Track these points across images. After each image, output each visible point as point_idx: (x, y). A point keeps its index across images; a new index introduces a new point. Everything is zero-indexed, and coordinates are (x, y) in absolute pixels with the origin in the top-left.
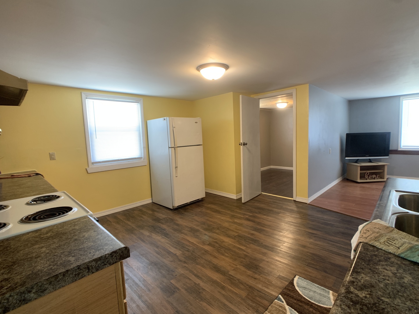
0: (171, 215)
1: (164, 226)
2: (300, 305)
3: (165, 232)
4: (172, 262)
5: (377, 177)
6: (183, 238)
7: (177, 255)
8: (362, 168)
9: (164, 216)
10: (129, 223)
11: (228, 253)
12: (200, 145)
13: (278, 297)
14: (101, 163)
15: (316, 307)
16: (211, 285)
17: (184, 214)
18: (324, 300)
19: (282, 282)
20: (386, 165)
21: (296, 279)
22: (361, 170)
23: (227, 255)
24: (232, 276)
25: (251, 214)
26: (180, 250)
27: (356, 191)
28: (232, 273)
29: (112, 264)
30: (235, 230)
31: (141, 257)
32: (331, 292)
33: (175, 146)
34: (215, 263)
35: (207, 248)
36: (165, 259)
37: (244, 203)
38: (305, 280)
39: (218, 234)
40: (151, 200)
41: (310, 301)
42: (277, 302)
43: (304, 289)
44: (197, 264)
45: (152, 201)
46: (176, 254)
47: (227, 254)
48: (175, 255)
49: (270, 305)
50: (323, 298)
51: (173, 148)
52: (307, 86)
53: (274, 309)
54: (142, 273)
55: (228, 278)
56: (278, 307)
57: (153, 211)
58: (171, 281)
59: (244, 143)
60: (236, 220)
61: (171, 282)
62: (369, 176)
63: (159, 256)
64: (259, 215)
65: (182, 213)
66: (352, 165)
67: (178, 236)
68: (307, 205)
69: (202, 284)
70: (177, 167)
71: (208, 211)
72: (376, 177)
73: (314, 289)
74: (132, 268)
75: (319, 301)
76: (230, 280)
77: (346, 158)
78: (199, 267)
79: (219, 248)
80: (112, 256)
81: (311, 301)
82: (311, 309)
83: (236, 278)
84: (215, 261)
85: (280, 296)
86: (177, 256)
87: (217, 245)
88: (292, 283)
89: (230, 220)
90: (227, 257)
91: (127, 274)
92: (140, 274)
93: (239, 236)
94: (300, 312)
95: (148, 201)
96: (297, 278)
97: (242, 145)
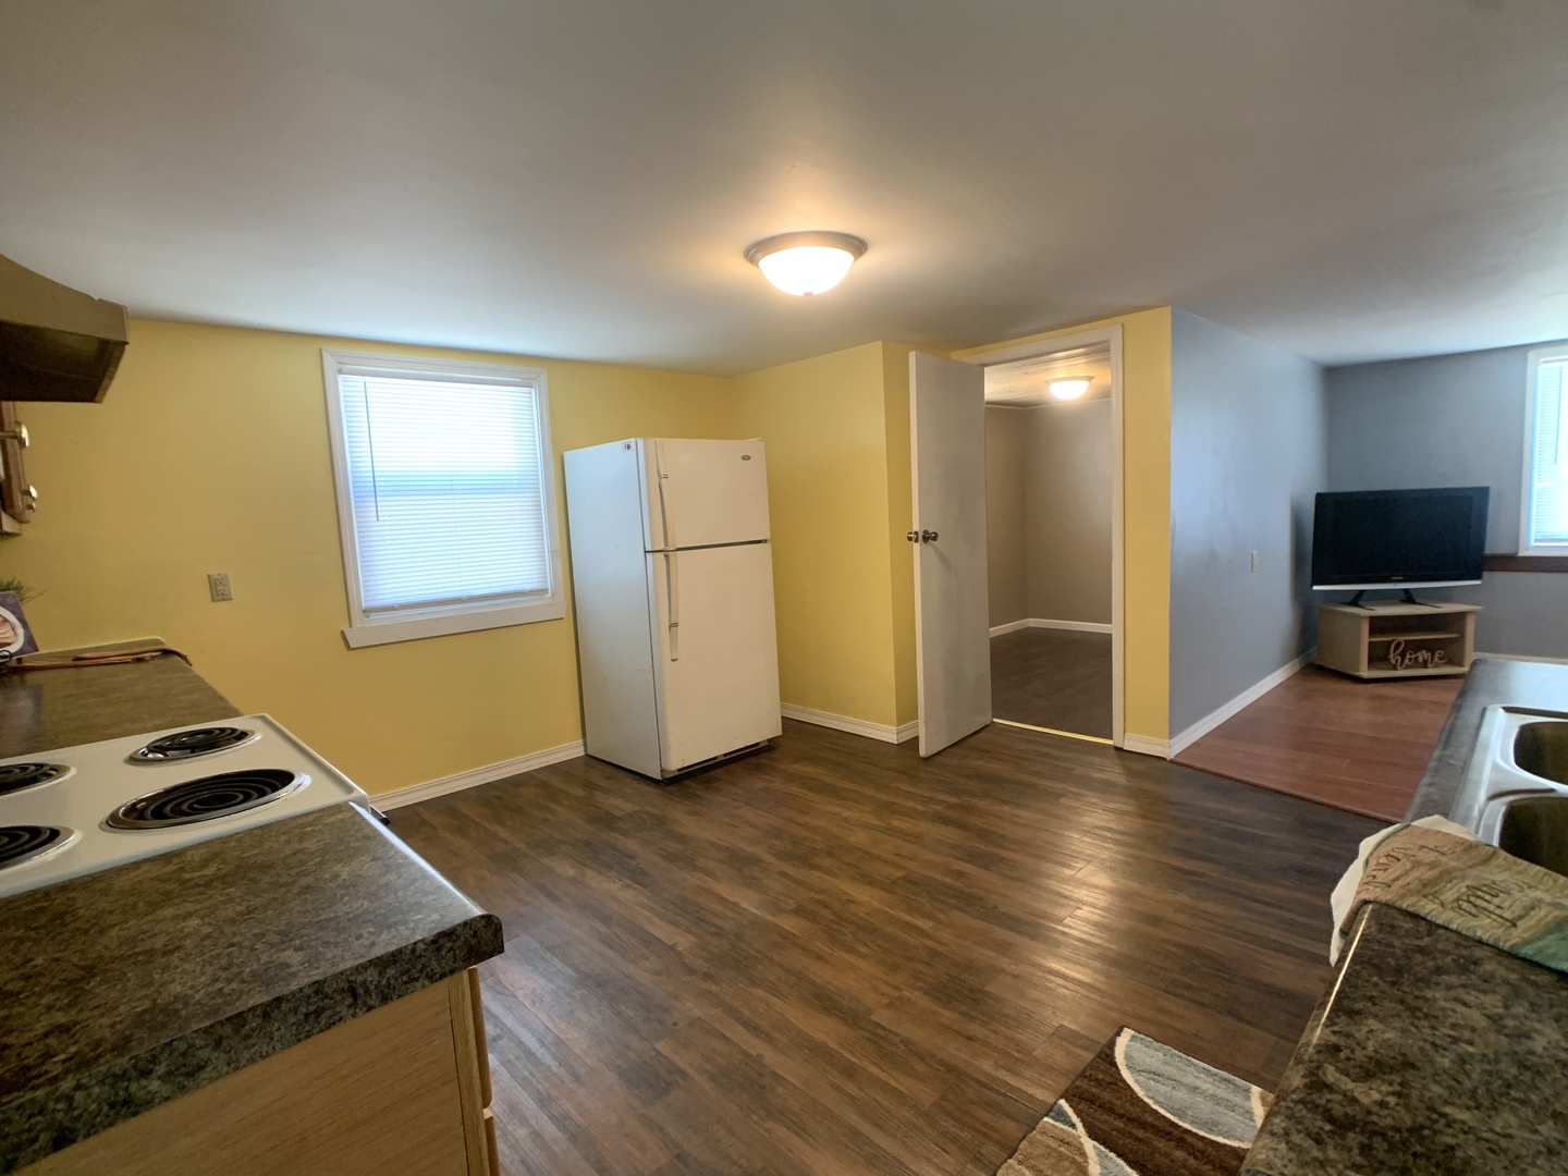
0: (655, 801)
1: (631, 844)
2: (1140, 1140)
3: (634, 863)
4: (658, 973)
5: (1436, 659)
6: (698, 886)
7: (680, 948)
8: (1378, 625)
9: (630, 807)
10: (502, 832)
11: (869, 944)
12: (759, 542)
13: (1056, 1107)
14: (396, 610)
15: (1200, 1145)
16: (806, 1060)
17: (701, 798)
18: (1230, 1118)
19: (1069, 1053)
20: (1471, 612)
21: (1122, 1042)
22: (1372, 632)
23: (863, 950)
24: (883, 1028)
25: (953, 800)
26: (688, 930)
27: (1353, 712)
28: (882, 1016)
29: (440, 979)
30: (895, 859)
31: (548, 956)
32: (1256, 1090)
33: (666, 545)
34: (819, 981)
35: (789, 923)
36: (635, 963)
37: (926, 759)
38: (1155, 1044)
39: (828, 872)
40: (582, 749)
41: (1177, 1124)
42: (1053, 1125)
43: (1153, 1080)
44: (754, 984)
45: (586, 750)
46: (675, 945)
47: (866, 945)
48: (673, 948)
49: (1024, 1138)
50: (1226, 1114)
51: (662, 554)
52: (1165, 314)
53: (1040, 1151)
54: (549, 1016)
55: (868, 1035)
56: (1054, 1144)
57: (590, 786)
58: (658, 1046)
59: (926, 532)
60: (896, 823)
61: (655, 1049)
62: (1403, 655)
63: (611, 954)
64: (982, 804)
65: (697, 795)
66: (1337, 612)
67: (684, 880)
68: (1164, 764)
69: (770, 1056)
70: (676, 625)
71: (794, 789)
72: (1432, 659)
73: (1189, 1080)
74: (515, 997)
75: (1211, 1125)
76: (876, 1043)
77: (1315, 588)
78: (760, 993)
79: (835, 926)
80: (439, 950)
81: (1180, 1123)
82: (1180, 1154)
83: (897, 1035)
84: (822, 974)
85: (1062, 1102)
86: (679, 954)
87: (826, 913)
88: (1106, 1055)
89: (875, 822)
90: (864, 957)
91: (495, 1017)
92: (544, 1017)
93: (910, 881)
94: (1137, 1162)
95: (572, 750)
96: (1129, 1038)
97: (917, 541)
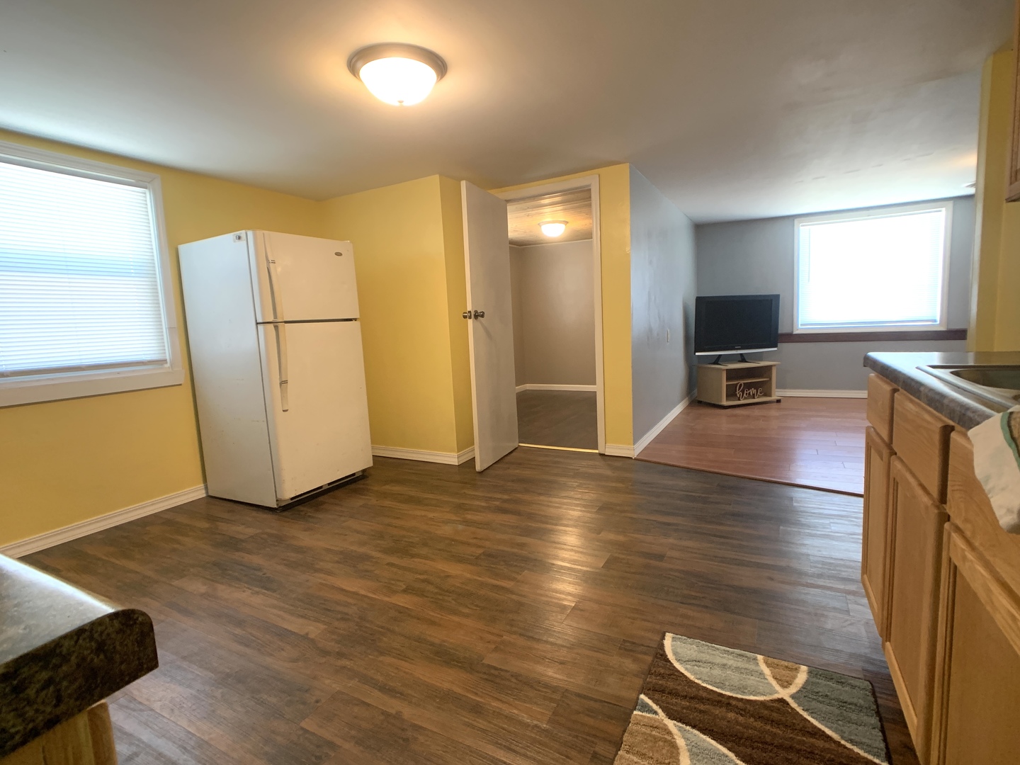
0: (272, 525)
1: (256, 560)
2: (701, 712)
3: (260, 574)
4: (295, 661)
6: (321, 584)
7: (312, 636)
8: (730, 375)
9: (251, 531)
10: (131, 565)
11: (469, 606)
12: (350, 320)
13: (639, 701)
15: (740, 705)
16: (439, 708)
17: (313, 517)
18: (752, 681)
19: (635, 660)
20: (775, 366)
21: (668, 642)
22: (728, 378)
23: (466, 611)
24: (496, 669)
25: (506, 497)
26: (317, 620)
28: (492, 659)
30: (474, 541)
31: (185, 664)
32: (760, 657)
34: (437, 641)
35: (402, 600)
36: (272, 655)
37: (481, 473)
38: (689, 640)
39: (426, 558)
40: (204, 491)
41: (722, 694)
42: (642, 715)
43: (696, 665)
44: (382, 654)
45: (207, 492)
46: (307, 634)
47: (467, 607)
48: (305, 637)
49: (625, 731)
50: (749, 679)
53: (639, 738)
54: (190, 721)
55: (485, 677)
56: (648, 731)
57: (211, 518)
58: (303, 724)
60: (469, 517)
61: (302, 729)
62: (743, 391)
63: (248, 651)
64: (526, 497)
65: (309, 516)
66: (707, 368)
67: (307, 581)
68: (632, 461)
69: (408, 712)
70: (286, 382)
71: (387, 503)
72: (757, 392)
73: (718, 660)
74: (152, 710)
75: (742, 689)
76: (492, 681)
77: (697, 354)
78: (388, 659)
79: (440, 597)
81: (724, 692)
82: (731, 715)
83: (507, 671)
84: (436, 636)
85: (642, 696)
86: (313, 641)
87: (430, 588)
88: (661, 655)
89: (455, 518)
90: (467, 616)
91: (130, 735)
92: (184, 723)
93: (489, 555)
94: (706, 729)
95: (195, 492)
96: (671, 639)
